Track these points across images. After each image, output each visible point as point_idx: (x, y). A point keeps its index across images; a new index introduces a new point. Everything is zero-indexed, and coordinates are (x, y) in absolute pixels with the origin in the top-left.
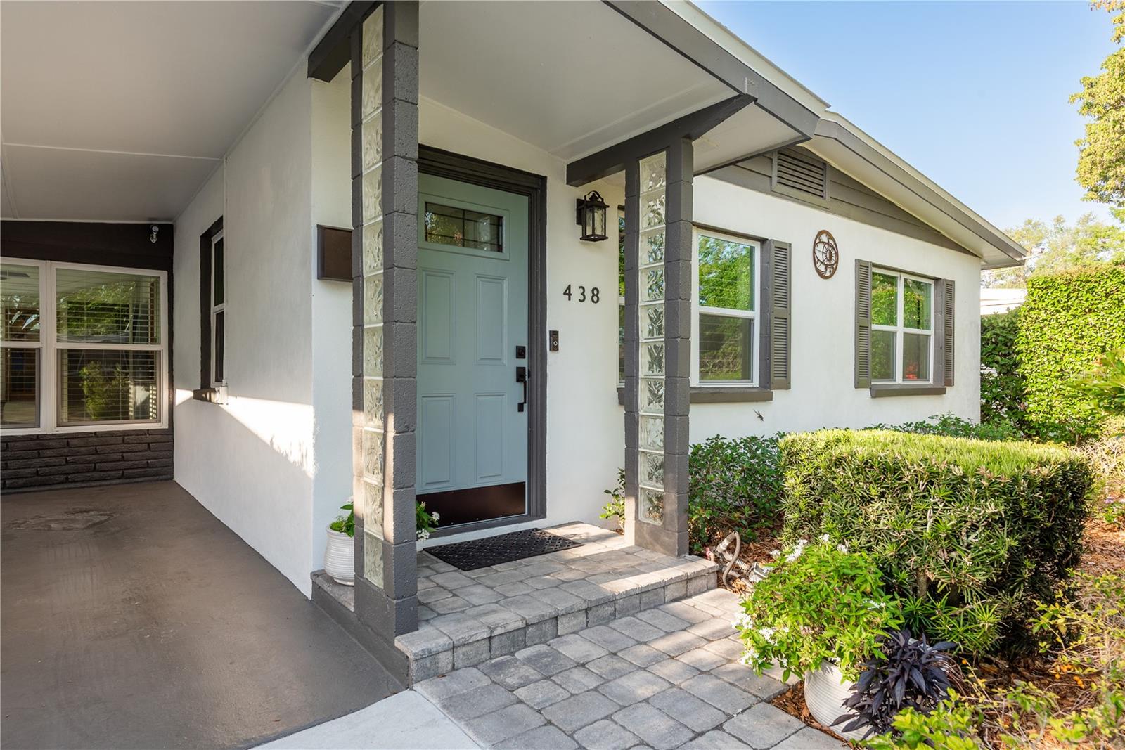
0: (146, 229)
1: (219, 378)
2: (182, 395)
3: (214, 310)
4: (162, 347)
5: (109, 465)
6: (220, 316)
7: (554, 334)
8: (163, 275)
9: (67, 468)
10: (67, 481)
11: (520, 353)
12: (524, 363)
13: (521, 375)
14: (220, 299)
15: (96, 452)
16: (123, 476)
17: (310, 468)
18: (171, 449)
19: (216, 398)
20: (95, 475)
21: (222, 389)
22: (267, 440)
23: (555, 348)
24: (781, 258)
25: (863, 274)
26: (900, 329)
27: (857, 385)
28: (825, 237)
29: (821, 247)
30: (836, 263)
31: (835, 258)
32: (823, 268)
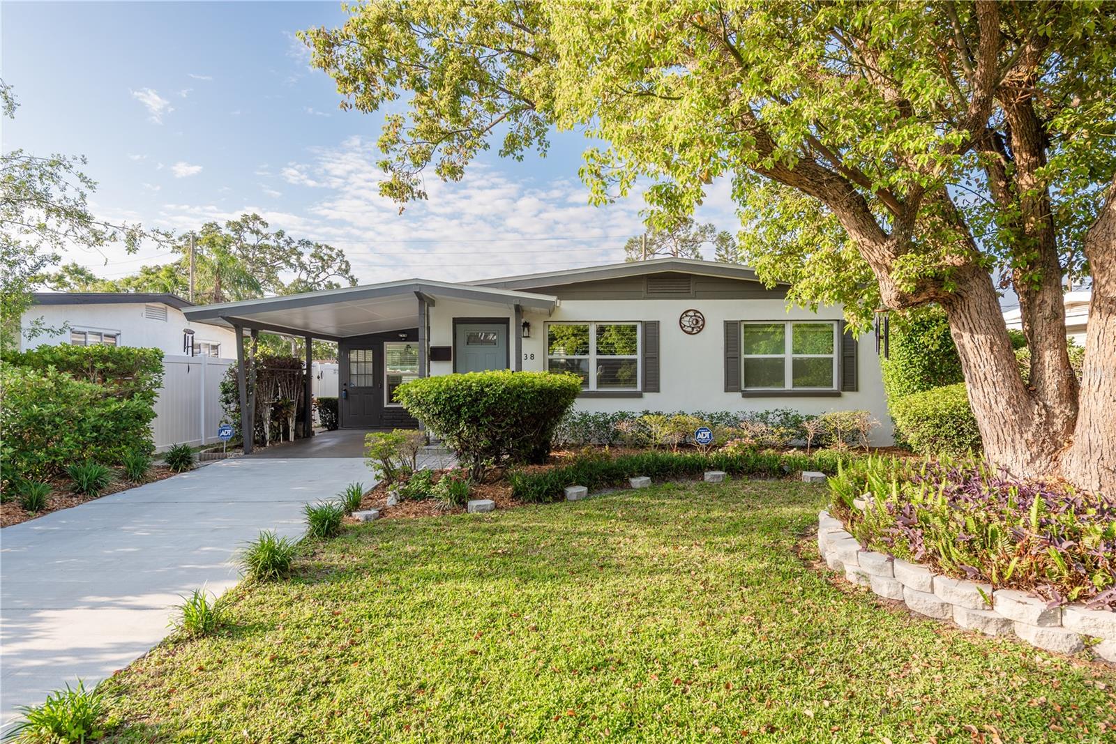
24: (652, 328)
25: (731, 328)
26: (788, 356)
27: (727, 390)
28: (691, 313)
29: (687, 319)
30: (703, 325)
31: (701, 323)
32: (690, 329)
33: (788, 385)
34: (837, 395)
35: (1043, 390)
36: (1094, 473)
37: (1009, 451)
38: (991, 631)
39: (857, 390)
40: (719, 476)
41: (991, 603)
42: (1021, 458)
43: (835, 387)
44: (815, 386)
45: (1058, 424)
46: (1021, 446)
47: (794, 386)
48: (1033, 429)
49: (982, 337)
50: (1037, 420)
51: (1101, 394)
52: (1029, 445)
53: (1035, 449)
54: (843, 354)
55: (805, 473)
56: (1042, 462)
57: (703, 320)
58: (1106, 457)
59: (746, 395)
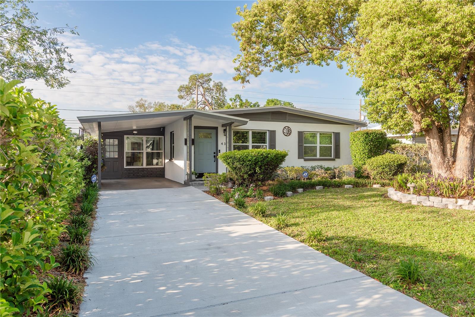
0: (160, 128)
1: (173, 157)
2: (167, 161)
3: (172, 145)
4: (163, 151)
5: (154, 174)
6: (173, 146)
7: (219, 150)
8: (163, 137)
9: (147, 174)
10: (147, 177)
11: (214, 153)
12: (215, 155)
13: (214, 156)
14: (173, 144)
15: (152, 171)
16: (156, 176)
17: (184, 168)
18: (164, 171)
19: (173, 160)
20: (152, 176)
21: (174, 159)
22: (179, 166)
23: (219, 152)
24: (273, 133)
25: (301, 134)
26: (318, 145)
27: (299, 158)
28: (287, 128)
29: (285, 130)
30: (291, 133)
31: (290, 132)
32: (286, 134)
33: (318, 157)
34: (334, 160)
35: (447, 154)
36: (462, 174)
37: (441, 170)
38: (458, 208)
39: (340, 158)
40: (321, 188)
41: (456, 202)
42: (444, 171)
43: (333, 157)
44: (327, 156)
45: (450, 163)
46: (443, 168)
47: (320, 156)
48: (446, 164)
49: (435, 140)
50: (446, 162)
51: (463, 155)
52: (445, 168)
53: (446, 169)
54: (336, 145)
55: (346, 186)
56: (448, 172)
57: (291, 131)
58: (464, 170)
59: (305, 160)
